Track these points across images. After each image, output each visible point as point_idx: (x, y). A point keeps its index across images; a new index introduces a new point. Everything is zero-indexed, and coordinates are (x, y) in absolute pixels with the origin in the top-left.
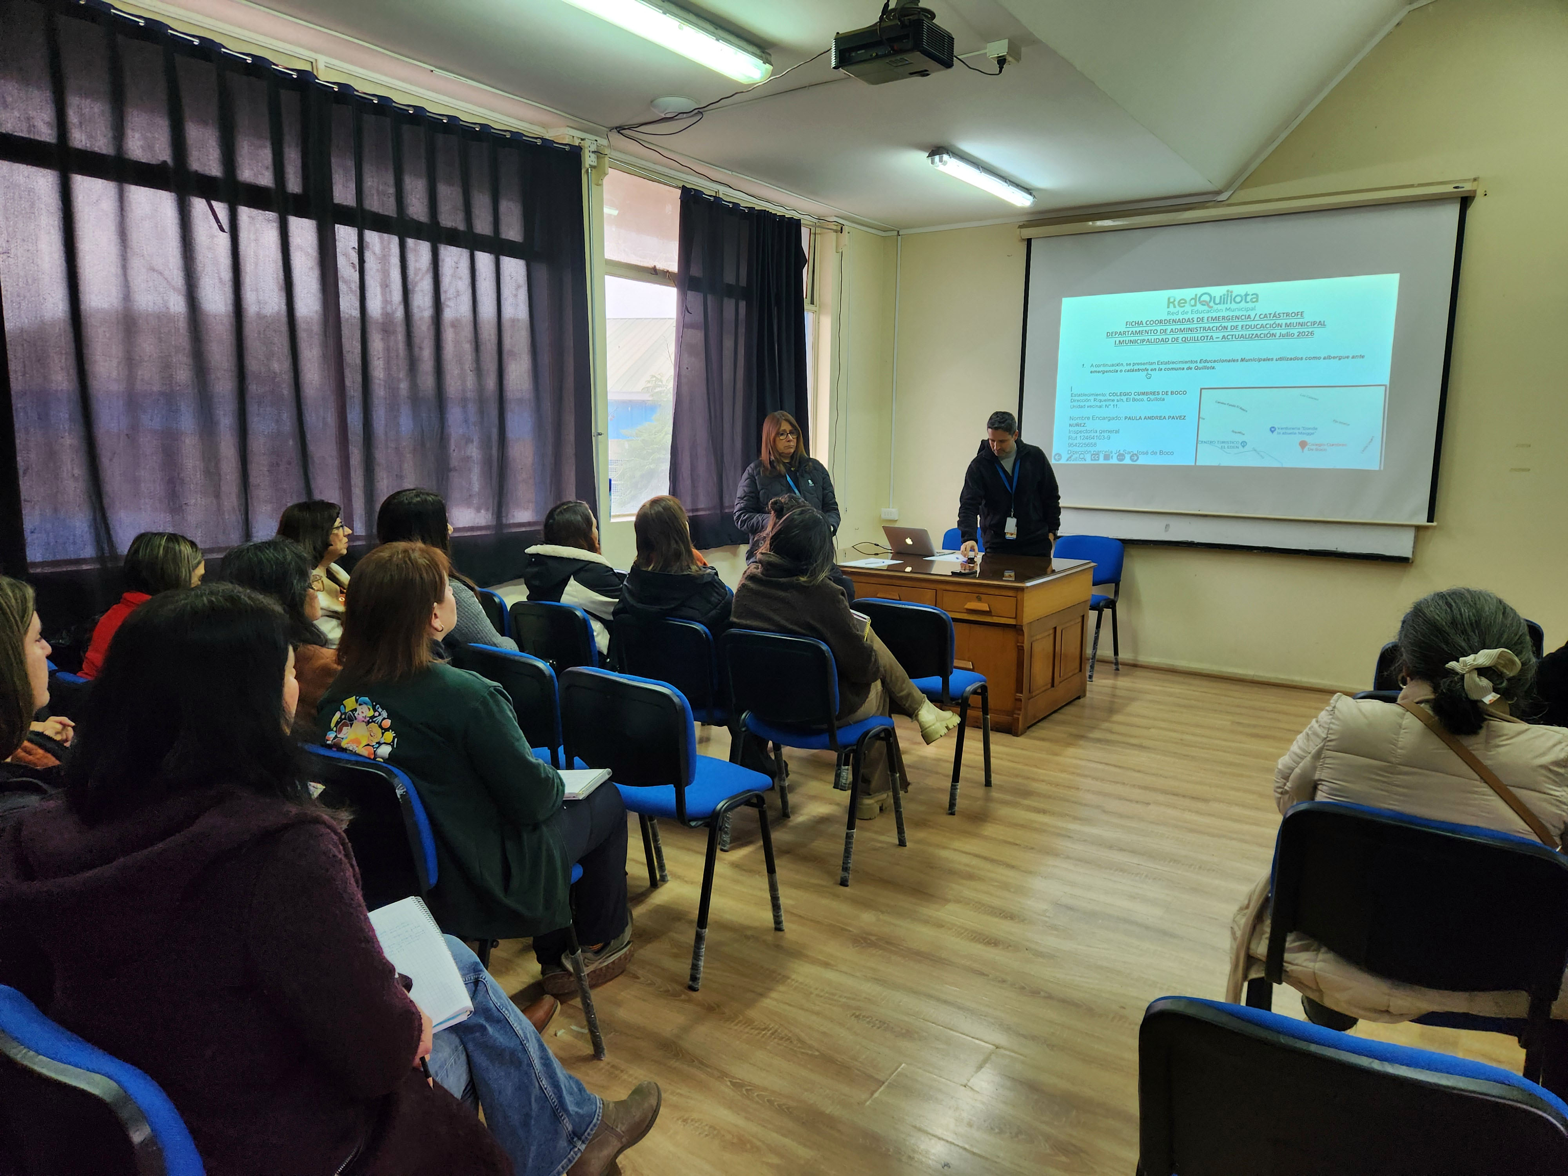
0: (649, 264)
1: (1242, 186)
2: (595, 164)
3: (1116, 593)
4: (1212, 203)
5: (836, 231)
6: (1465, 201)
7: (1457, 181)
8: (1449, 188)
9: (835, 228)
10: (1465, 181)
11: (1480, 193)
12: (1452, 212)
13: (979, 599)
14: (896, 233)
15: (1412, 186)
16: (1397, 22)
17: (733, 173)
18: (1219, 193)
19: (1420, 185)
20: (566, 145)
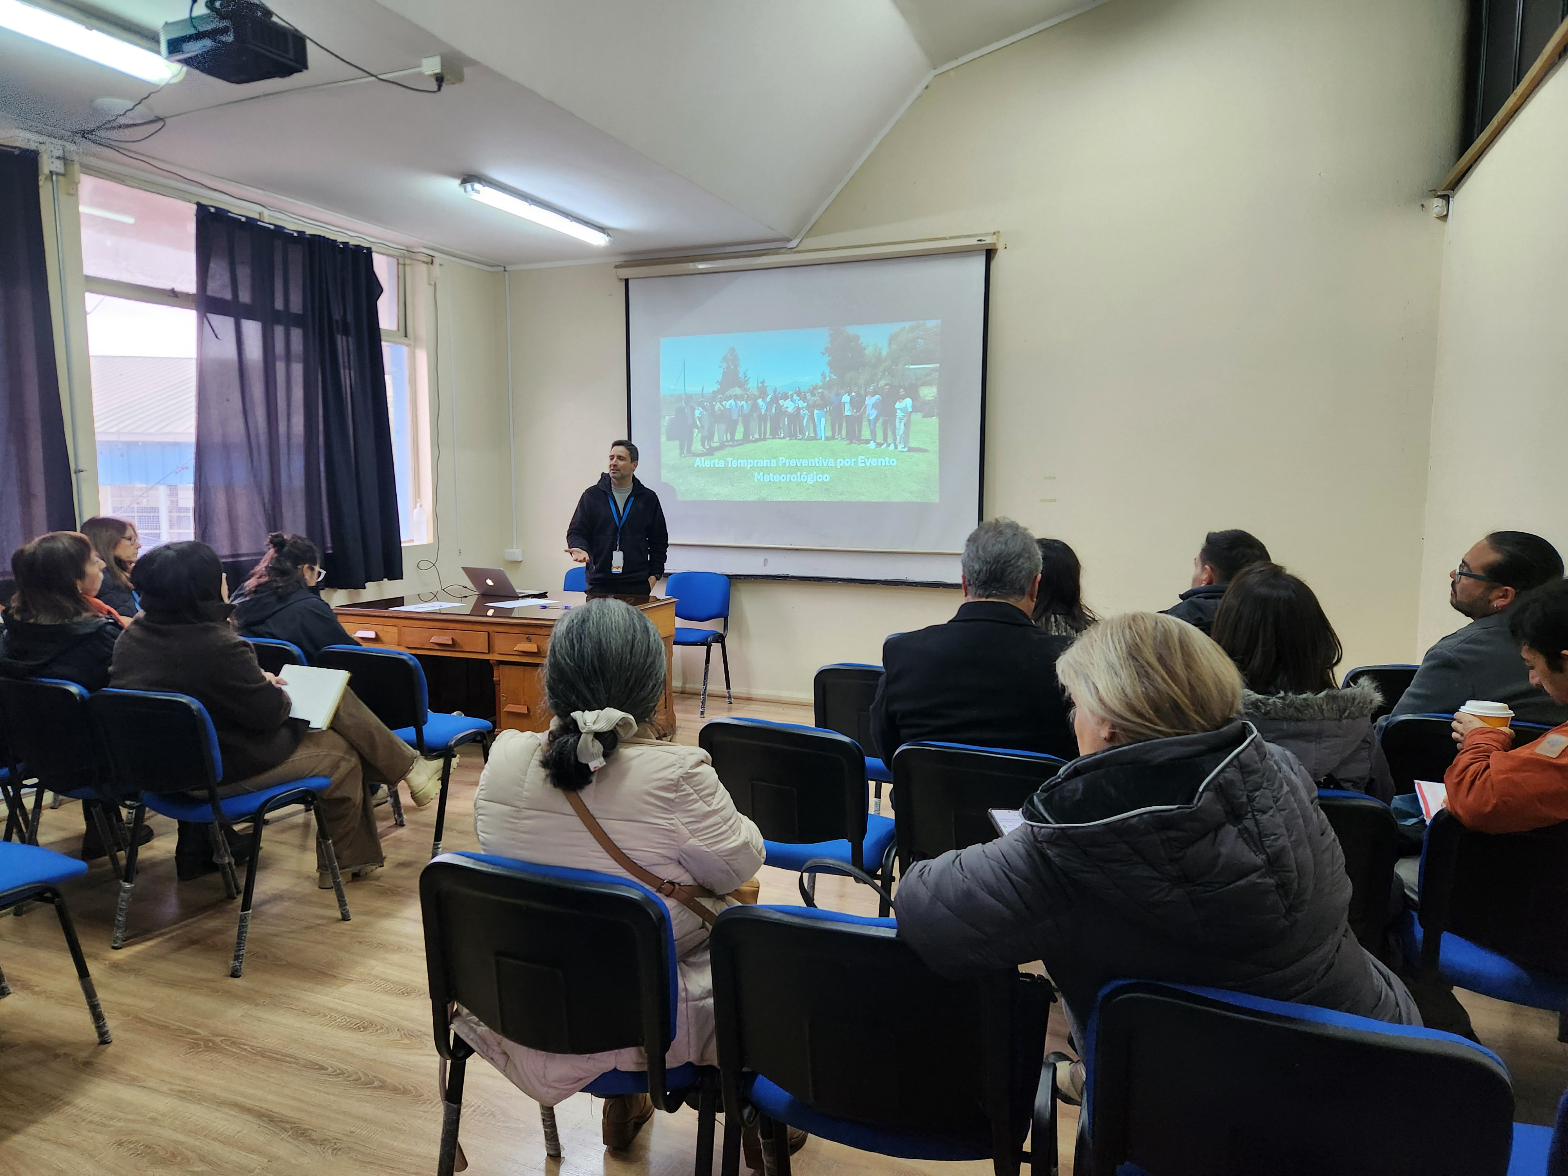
0: (167, 285)
1: (808, 234)
2: (62, 171)
3: (726, 627)
4: (784, 250)
5: (426, 263)
6: (990, 254)
7: (981, 235)
8: (973, 241)
9: (425, 259)
10: (987, 234)
11: (1000, 246)
12: (980, 263)
13: (529, 640)
14: (502, 269)
15: (945, 239)
16: (925, 86)
17: (266, 192)
18: (789, 240)
19: (951, 238)
20: (16, 147)
